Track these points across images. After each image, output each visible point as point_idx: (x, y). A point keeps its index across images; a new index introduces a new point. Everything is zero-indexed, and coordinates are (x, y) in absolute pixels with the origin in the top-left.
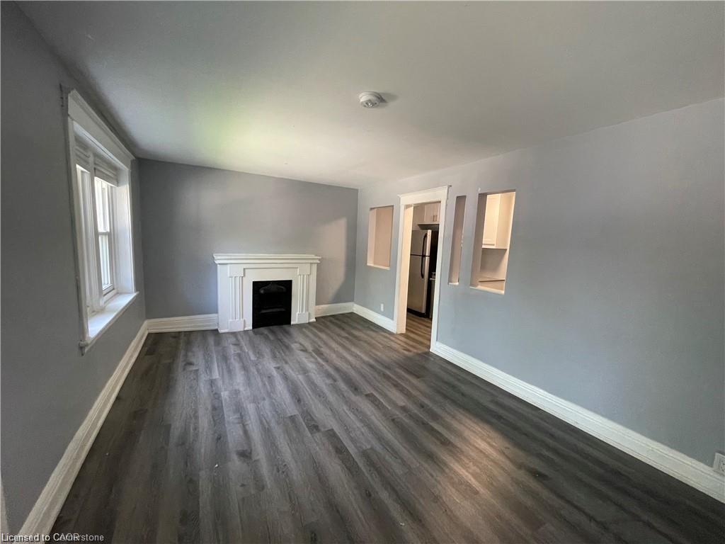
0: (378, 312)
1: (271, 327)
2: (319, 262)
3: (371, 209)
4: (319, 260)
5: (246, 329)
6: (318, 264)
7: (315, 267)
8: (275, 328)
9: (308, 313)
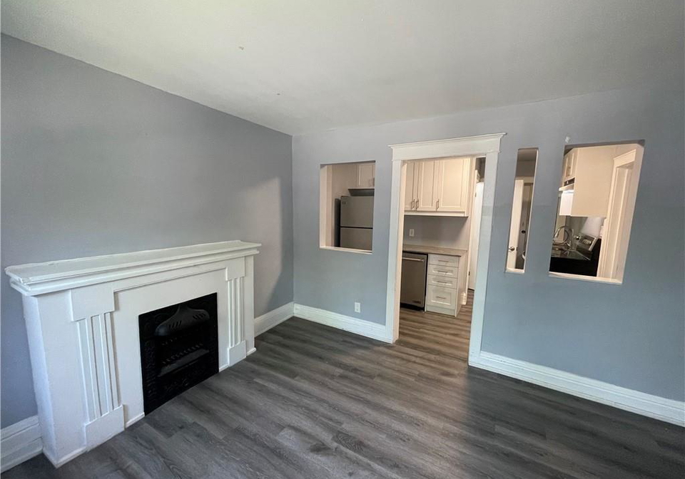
0: (355, 315)
1: (184, 394)
2: (258, 252)
3: (322, 166)
4: (258, 248)
5: (131, 422)
6: (255, 256)
7: (251, 261)
8: (193, 393)
9: (244, 342)
